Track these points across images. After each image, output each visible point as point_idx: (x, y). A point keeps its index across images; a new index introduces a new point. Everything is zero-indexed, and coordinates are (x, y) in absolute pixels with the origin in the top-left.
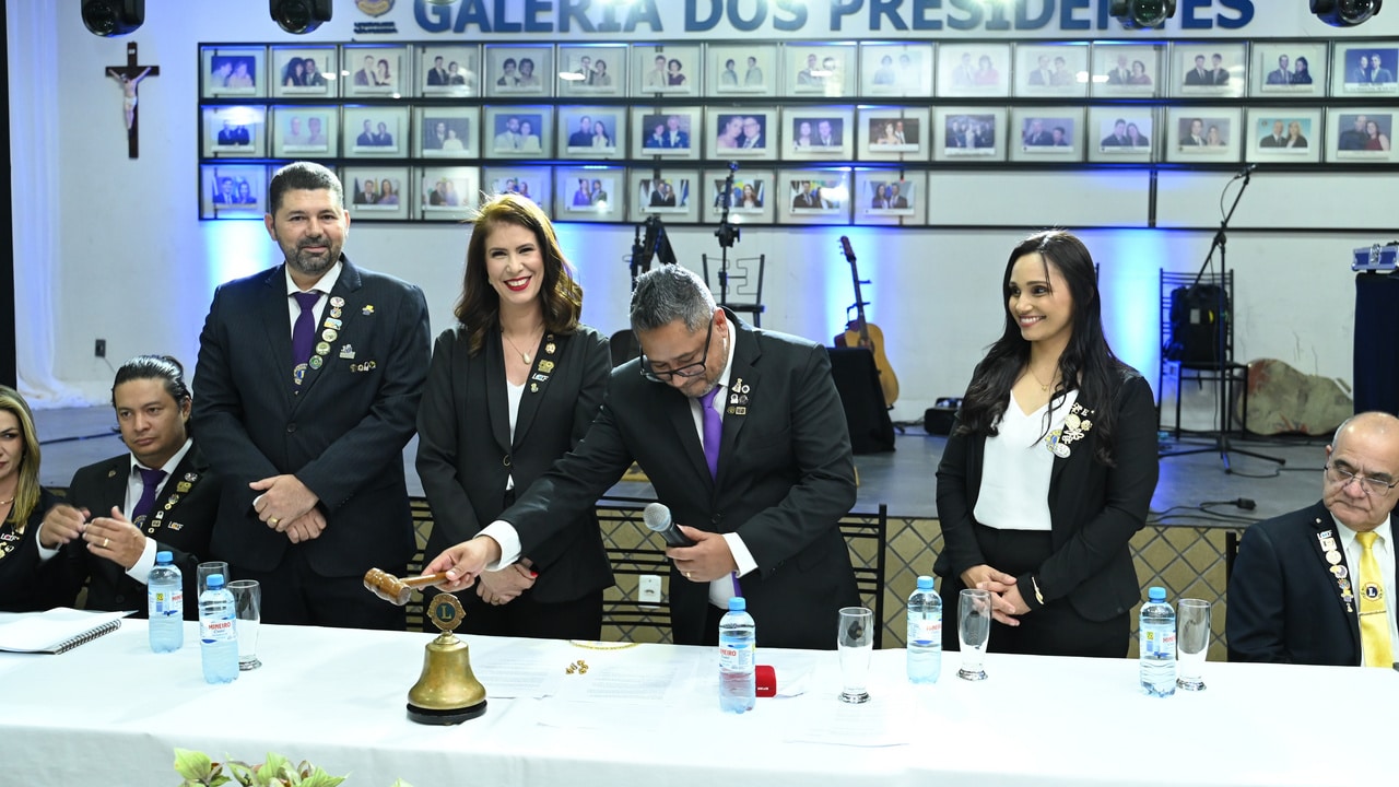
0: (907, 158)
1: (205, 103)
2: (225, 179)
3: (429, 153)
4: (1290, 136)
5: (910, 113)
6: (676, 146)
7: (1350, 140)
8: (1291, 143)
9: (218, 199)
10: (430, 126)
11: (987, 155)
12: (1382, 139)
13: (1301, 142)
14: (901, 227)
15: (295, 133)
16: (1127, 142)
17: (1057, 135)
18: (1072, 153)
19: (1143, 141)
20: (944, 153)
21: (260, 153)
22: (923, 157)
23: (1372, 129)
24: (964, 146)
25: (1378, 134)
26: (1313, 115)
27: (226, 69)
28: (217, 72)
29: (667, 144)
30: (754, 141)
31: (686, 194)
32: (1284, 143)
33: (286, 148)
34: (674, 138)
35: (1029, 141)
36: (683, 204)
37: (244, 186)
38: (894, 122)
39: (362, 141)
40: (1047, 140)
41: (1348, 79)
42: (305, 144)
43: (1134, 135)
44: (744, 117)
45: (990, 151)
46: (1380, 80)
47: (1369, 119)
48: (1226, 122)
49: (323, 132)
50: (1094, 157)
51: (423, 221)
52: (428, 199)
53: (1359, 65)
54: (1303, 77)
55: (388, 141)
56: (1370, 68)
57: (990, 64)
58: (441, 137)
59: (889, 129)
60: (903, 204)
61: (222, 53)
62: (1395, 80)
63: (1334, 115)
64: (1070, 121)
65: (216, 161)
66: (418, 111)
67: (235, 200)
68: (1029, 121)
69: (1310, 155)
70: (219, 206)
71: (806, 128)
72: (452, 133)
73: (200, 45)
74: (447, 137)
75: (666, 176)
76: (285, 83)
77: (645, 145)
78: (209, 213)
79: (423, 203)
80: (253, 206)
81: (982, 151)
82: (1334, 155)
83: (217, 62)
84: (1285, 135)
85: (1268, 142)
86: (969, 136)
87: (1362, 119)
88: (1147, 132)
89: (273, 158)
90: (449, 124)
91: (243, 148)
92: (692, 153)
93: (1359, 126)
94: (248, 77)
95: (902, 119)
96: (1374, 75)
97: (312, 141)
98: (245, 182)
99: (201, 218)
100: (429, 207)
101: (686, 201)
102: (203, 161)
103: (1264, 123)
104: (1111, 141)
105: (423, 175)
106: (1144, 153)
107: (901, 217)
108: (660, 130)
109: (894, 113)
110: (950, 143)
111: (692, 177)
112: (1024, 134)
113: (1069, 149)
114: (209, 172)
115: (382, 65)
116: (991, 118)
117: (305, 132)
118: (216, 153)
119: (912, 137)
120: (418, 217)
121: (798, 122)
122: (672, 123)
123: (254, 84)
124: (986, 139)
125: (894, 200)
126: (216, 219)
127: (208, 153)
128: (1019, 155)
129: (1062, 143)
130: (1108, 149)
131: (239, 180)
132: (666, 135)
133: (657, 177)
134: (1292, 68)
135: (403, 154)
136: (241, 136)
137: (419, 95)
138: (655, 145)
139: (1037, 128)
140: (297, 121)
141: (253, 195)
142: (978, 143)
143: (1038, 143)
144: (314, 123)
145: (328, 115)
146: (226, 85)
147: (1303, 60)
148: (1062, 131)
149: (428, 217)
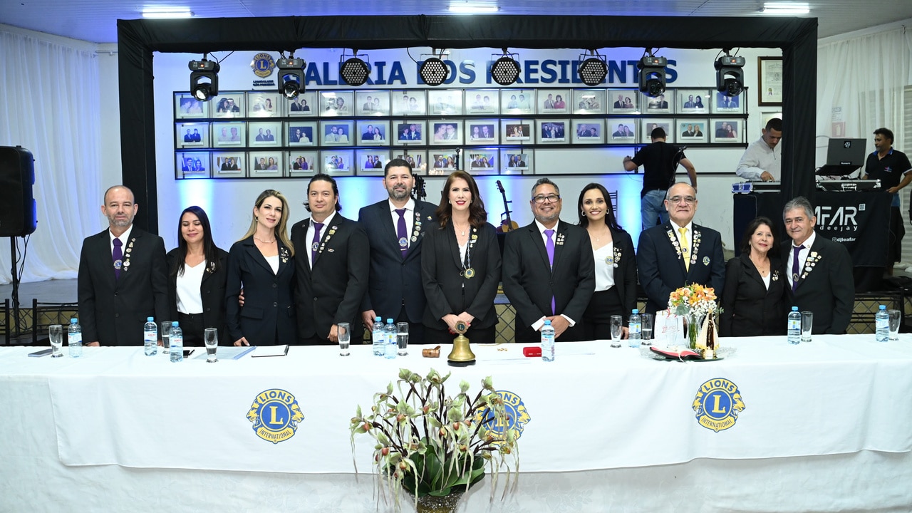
0: (524, 143)
1: (176, 121)
2: (188, 159)
3: (292, 144)
4: (695, 131)
5: (525, 122)
6: (415, 139)
7: (721, 133)
8: (695, 134)
9: (185, 169)
10: (293, 130)
11: (561, 141)
12: (734, 132)
13: (700, 134)
14: (522, 175)
15: (224, 135)
16: (624, 134)
17: (592, 131)
18: (599, 140)
19: (631, 134)
20: (541, 141)
21: (206, 146)
22: (532, 142)
23: (729, 128)
24: (550, 137)
25: (732, 130)
26: (705, 122)
27: (188, 104)
28: (183, 106)
29: (410, 138)
30: (452, 136)
31: (420, 162)
32: (692, 134)
33: (220, 143)
34: (413, 135)
35: (580, 134)
36: (419, 167)
37: (198, 162)
38: (518, 126)
39: (258, 138)
40: (588, 134)
41: (719, 106)
42: (229, 141)
43: (627, 131)
44: (447, 125)
45: (563, 139)
46: (731, 107)
47: (728, 124)
49: (238, 134)
50: (610, 141)
51: (290, 177)
52: (292, 167)
53: (723, 100)
54: (699, 105)
55: (272, 139)
56: (727, 101)
57: (561, 99)
58: (298, 136)
59: (516, 129)
60: (523, 164)
61: (185, 96)
62: (738, 106)
63: (713, 122)
64: (598, 125)
65: (183, 150)
66: (286, 124)
67: (194, 169)
68: (580, 125)
69: (704, 140)
70: (185, 172)
71: (476, 130)
72: (304, 134)
73: (174, 92)
74: (301, 136)
75: (409, 153)
76: (218, 111)
77: (399, 139)
78: (180, 176)
79: (290, 168)
80: (203, 172)
81: (559, 139)
82: (714, 140)
83: (183, 101)
84: (693, 131)
85: (685, 134)
86: (553, 133)
87: (725, 124)
88: (633, 129)
89: (213, 148)
90: (303, 129)
91: (197, 143)
92: (423, 142)
93: (724, 127)
94: (199, 108)
95: (521, 125)
96: (729, 104)
97: (233, 139)
98: (199, 160)
99: (176, 179)
100: (293, 171)
102: (177, 150)
103: (684, 125)
104: (616, 134)
105: (290, 155)
106: (631, 140)
107: (522, 171)
108: (407, 131)
109: (517, 122)
110: (544, 135)
111: (423, 153)
112: (578, 131)
113: (598, 138)
114: (180, 156)
115: (268, 101)
116: (562, 124)
117: (229, 134)
118: (183, 146)
119: (526, 133)
120: (288, 175)
121: (472, 127)
122: (412, 127)
123: (202, 112)
124: (560, 134)
125: (519, 163)
126: (184, 179)
127: (179, 146)
128: (575, 141)
129: (595, 135)
130: (615, 138)
131: (196, 159)
132: (410, 133)
133: (405, 154)
134: (695, 101)
135: (279, 145)
136: (197, 138)
137: (286, 116)
138: (405, 138)
139: (583, 129)
140: (225, 129)
141: (203, 166)
142: (557, 136)
143: (584, 136)
144: (234, 130)
145: (241, 126)
146: (188, 112)
147: (699, 97)
148: (595, 130)
149: (292, 175)
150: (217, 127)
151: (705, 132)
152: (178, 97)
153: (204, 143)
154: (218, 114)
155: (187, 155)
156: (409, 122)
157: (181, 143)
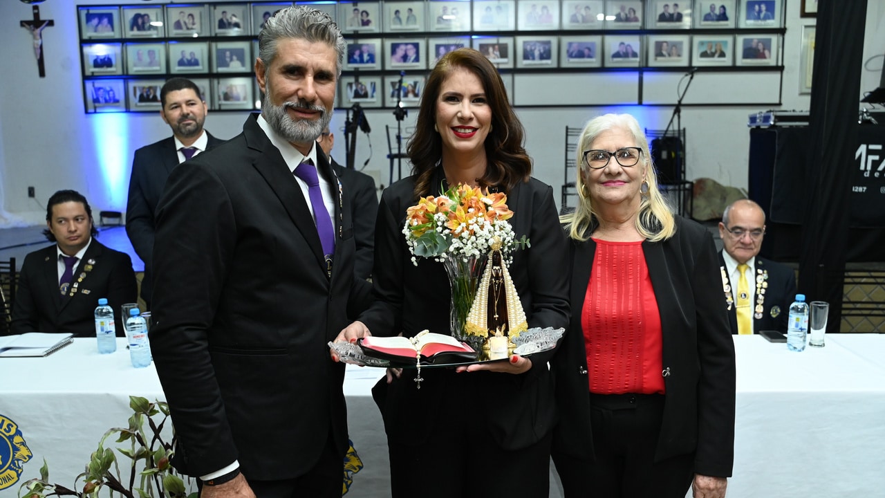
0: (502, 67)
1: (84, 42)
2: (100, 89)
3: (221, 70)
4: (716, 52)
5: (503, 40)
6: (367, 62)
7: (750, 52)
8: (717, 55)
9: (96, 101)
10: (221, 53)
11: (547, 64)
12: (766, 52)
13: (722, 55)
15: (140, 59)
16: (626, 55)
17: (586, 52)
18: (594, 62)
19: (635, 55)
20: (522, 63)
21: (119, 72)
22: (511, 66)
23: (761, 47)
24: (534, 59)
25: (764, 49)
26: (729, 39)
27: (95, 21)
28: (90, 23)
29: (362, 61)
30: (413, 58)
31: (374, 90)
32: (712, 55)
33: (135, 69)
34: (366, 57)
35: (571, 56)
36: (372, 97)
37: (111, 93)
38: (493, 45)
39: (181, 63)
40: (581, 55)
41: (748, 18)
42: (145, 66)
43: (630, 51)
44: (407, 44)
45: (548, 62)
46: (766, 18)
47: (760, 41)
48: (681, 43)
49: (157, 58)
50: (608, 64)
51: (220, 111)
52: (222, 97)
53: (754, 9)
54: (723, 17)
55: (196, 63)
56: (760, 11)
57: (548, 11)
58: (228, 59)
59: (491, 50)
61: (92, 11)
62: (773, 18)
63: (740, 39)
64: (593, 44)
65: (93, 77)
66: (214, 45)
67: (106, 101)
68: (570, 44)
69: (727, 61)
70: (97, 105)
71: (442, 50)
72: (235, 58)
73: (78, 7)
74: (231, 60)
75: (363, 80)
76: (132, 29)
77: (349, 62)
78: (91, 110)
79: (219, 99)
80: (117, 104)
81: (544, 62)
82: (741, 62)
83: (89, 17)
84: (713, 50)
85: (704, 55)
86: (537, 53)
87: (756, 41)
88: (637, 49)
89: (127, 75)
90: (233, 52)
91: (109, 69)
92: (377, 66)
93: (754, 45)
94: (109, 26)
95: (498, 44)
96: (762, 15)
97: (151, 64)
98: (111, 90)
99: (87, 112)
100: (223, 102)
101: (375, 94)
102: (85, 78)
103: (702, 43)
104: (617, 55)
105: (219, 83)
106: (635, 62)
108: (357, 53)
109: (493, 40)
110: (526, 57)
111: (377, 80)
112: (568, 51)
113: (593, 60)
114: (89, 85)
115: (190, 17)
116: (549, 43)
117: (146, 58)
118: (93, 73)
119: (504, 54)
120: (217, 108)
121: (438, 47)
122: (364, 48)
123: (113, 30)
124: (546, 55)
126: (95, 112)
127: (88, 73)
128: (565, 64)
129: (589, 56)
130: (616, 59)
131: (108, 89)
132: (361, 56)
133: (357, 81)
134: (717, 12)
135: (206, 71)
137: (213, 35)
138: (355, 62)
139: (574, 48)
140: (141, 52)
141: (117, 97)
142: (542, 57)
143: (577, 56)
144: (151, 53)
145: (159, 48)
146: (96, 31)
147: (723, 7)
148: (589, 49)
149: (223, 108)
150: (132, 49)
151: (729, 53)
152: (84, 13)
153: (116, 69)
154: (132, 33)
155: (99, 84)
156: (361, 42)
157: (90, 70)
